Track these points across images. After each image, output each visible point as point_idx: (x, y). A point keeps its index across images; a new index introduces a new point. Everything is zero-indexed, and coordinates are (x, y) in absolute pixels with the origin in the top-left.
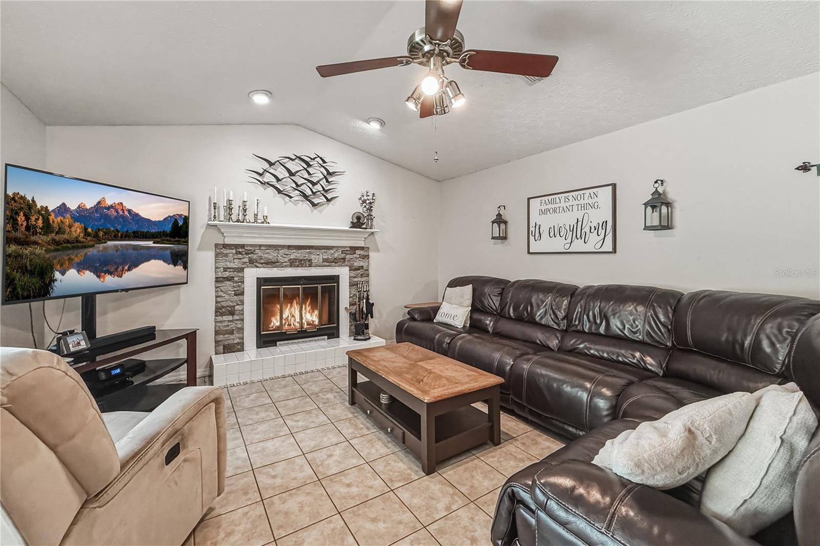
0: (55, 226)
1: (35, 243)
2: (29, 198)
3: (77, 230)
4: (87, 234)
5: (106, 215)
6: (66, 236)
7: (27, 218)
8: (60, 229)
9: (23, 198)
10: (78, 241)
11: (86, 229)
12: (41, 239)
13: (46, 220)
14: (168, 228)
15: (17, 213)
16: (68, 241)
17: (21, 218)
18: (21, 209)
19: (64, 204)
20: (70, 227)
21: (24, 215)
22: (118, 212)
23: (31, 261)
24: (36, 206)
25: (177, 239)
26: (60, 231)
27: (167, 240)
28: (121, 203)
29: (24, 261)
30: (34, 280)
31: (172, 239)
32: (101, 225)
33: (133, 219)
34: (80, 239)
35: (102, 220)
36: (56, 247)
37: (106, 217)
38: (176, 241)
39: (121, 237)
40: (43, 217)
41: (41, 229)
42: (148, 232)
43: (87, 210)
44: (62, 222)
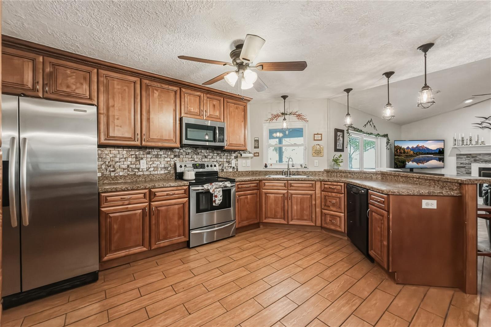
0: (406, 152)
1: (402, 156)
2: (400, 146)
3: (412, 152)
4: (414, 153)
5: (419, 149)
6: (409, 154)
7: (400, 151)
9: (399, 146)
11: (414, 152)
12: (403, 155)
13: (404, 151)
14: (438, 152)
15: (398, 150)
16: (409, 155)
17: (398, 151)
19: (408, 147)
20: (410, 152)
22: (422, 148)
23: (401, 160)
24: (402, 148)
25: (440, 154)
26: (407, 153)
27: (437, 155)
28: (424, 146)
29: (399, 160)
30: (402, 164)
32: (418, 151)
33: (427, 149)
34: (413, 155)
36: (407, 157)
37: (420, 149)
39: (424, 154)
41: (403, 153)
42: (431, 153)
43: (414, 148)
44: (408, 151)
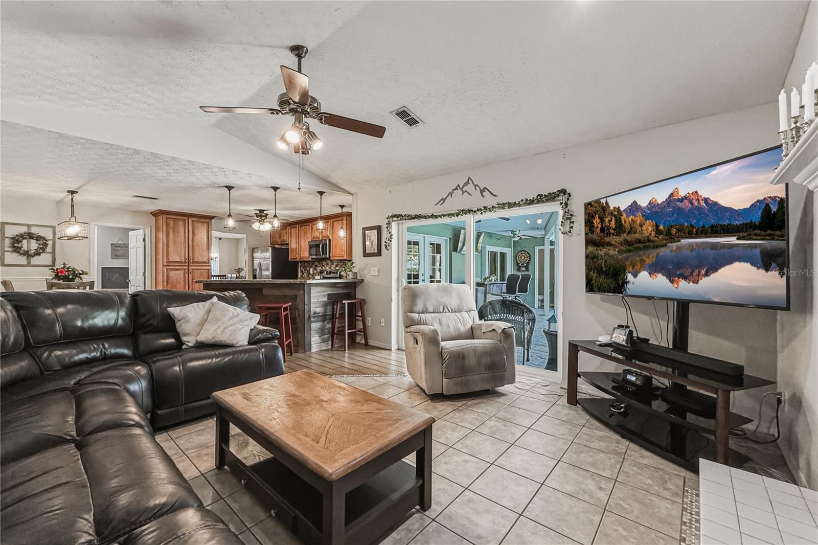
0: (627, 226)
1: (609, 244)
3: (648, 228)
4: (658, 232)
5: (679, 208)
6: (637, 236)
7: (602, 221)
8: (631, 228)
10: (649, 241)
11: (657, 226)
12: (615, 240)
13: (619, 221)
14: (757, 218)
15: (593, 217)
16: (639, 241)
17: (596, 221)
18: (596, 212)
19: (635, 202)
20: (641, 226)
21: (599, 217)
22: (692, 204)
23: (605, 262)
24: (609, 207)
25: (769, 232)
26: (632, 231)
27: (756, 235)
28: (696, 192)
29: (599, 262)
30: (609, 281)
31: (763, 233)
32: (673, 222)
33: (710, 210)
34: (652, 238)
35: (675, 215)
36: (629, 248)
37: (680, 211)
38: (768, 235)
39: (697, 234)
40: (616, 218)
41: (614, 229)
42: (730, 225)
43: (658, 205)
44: (633, 220)
